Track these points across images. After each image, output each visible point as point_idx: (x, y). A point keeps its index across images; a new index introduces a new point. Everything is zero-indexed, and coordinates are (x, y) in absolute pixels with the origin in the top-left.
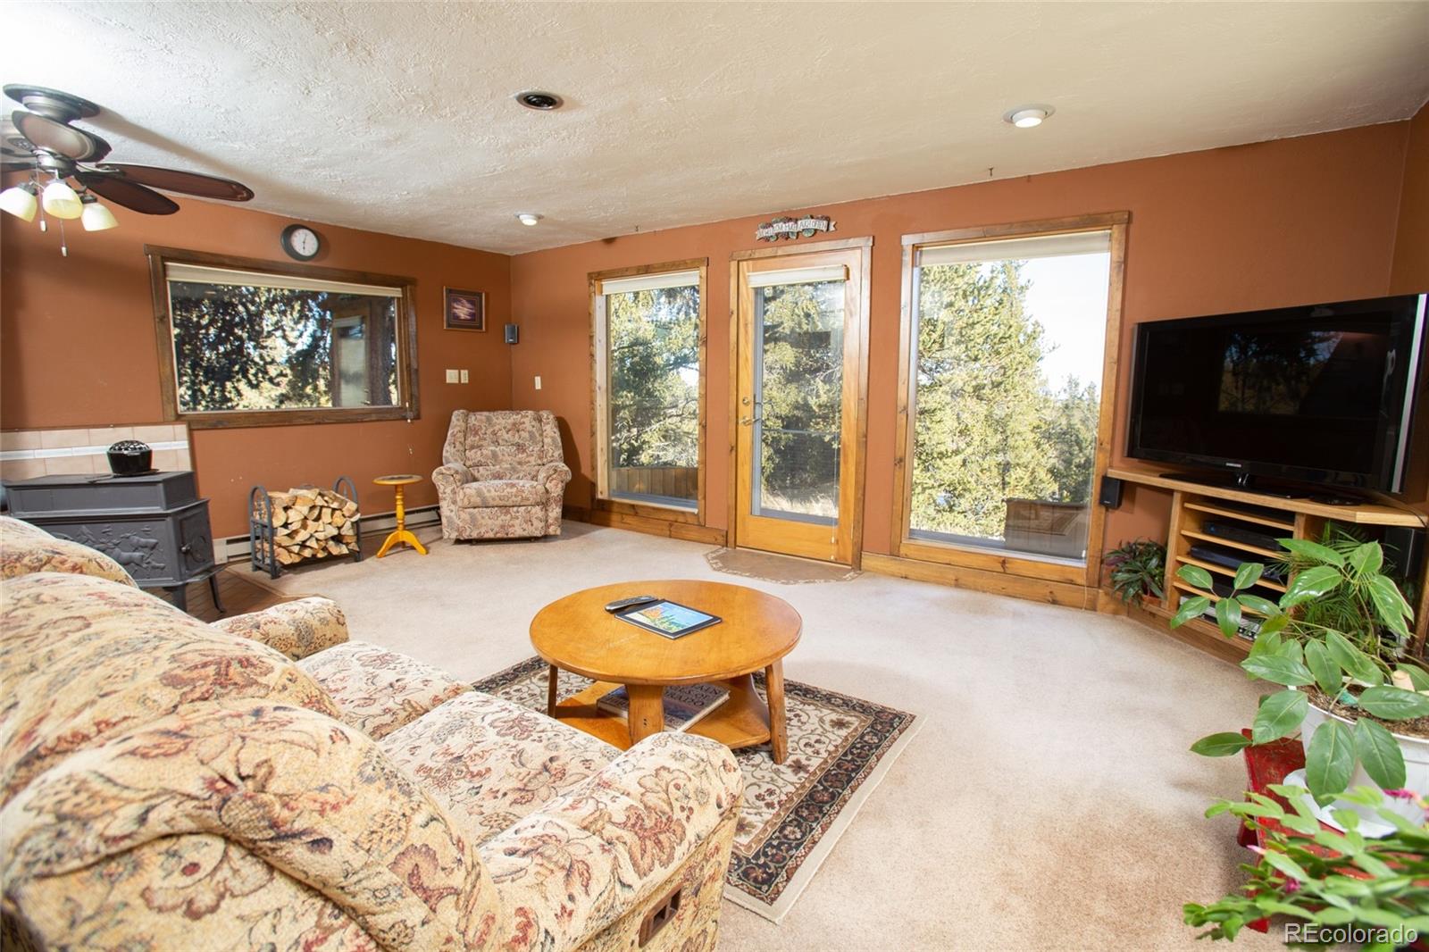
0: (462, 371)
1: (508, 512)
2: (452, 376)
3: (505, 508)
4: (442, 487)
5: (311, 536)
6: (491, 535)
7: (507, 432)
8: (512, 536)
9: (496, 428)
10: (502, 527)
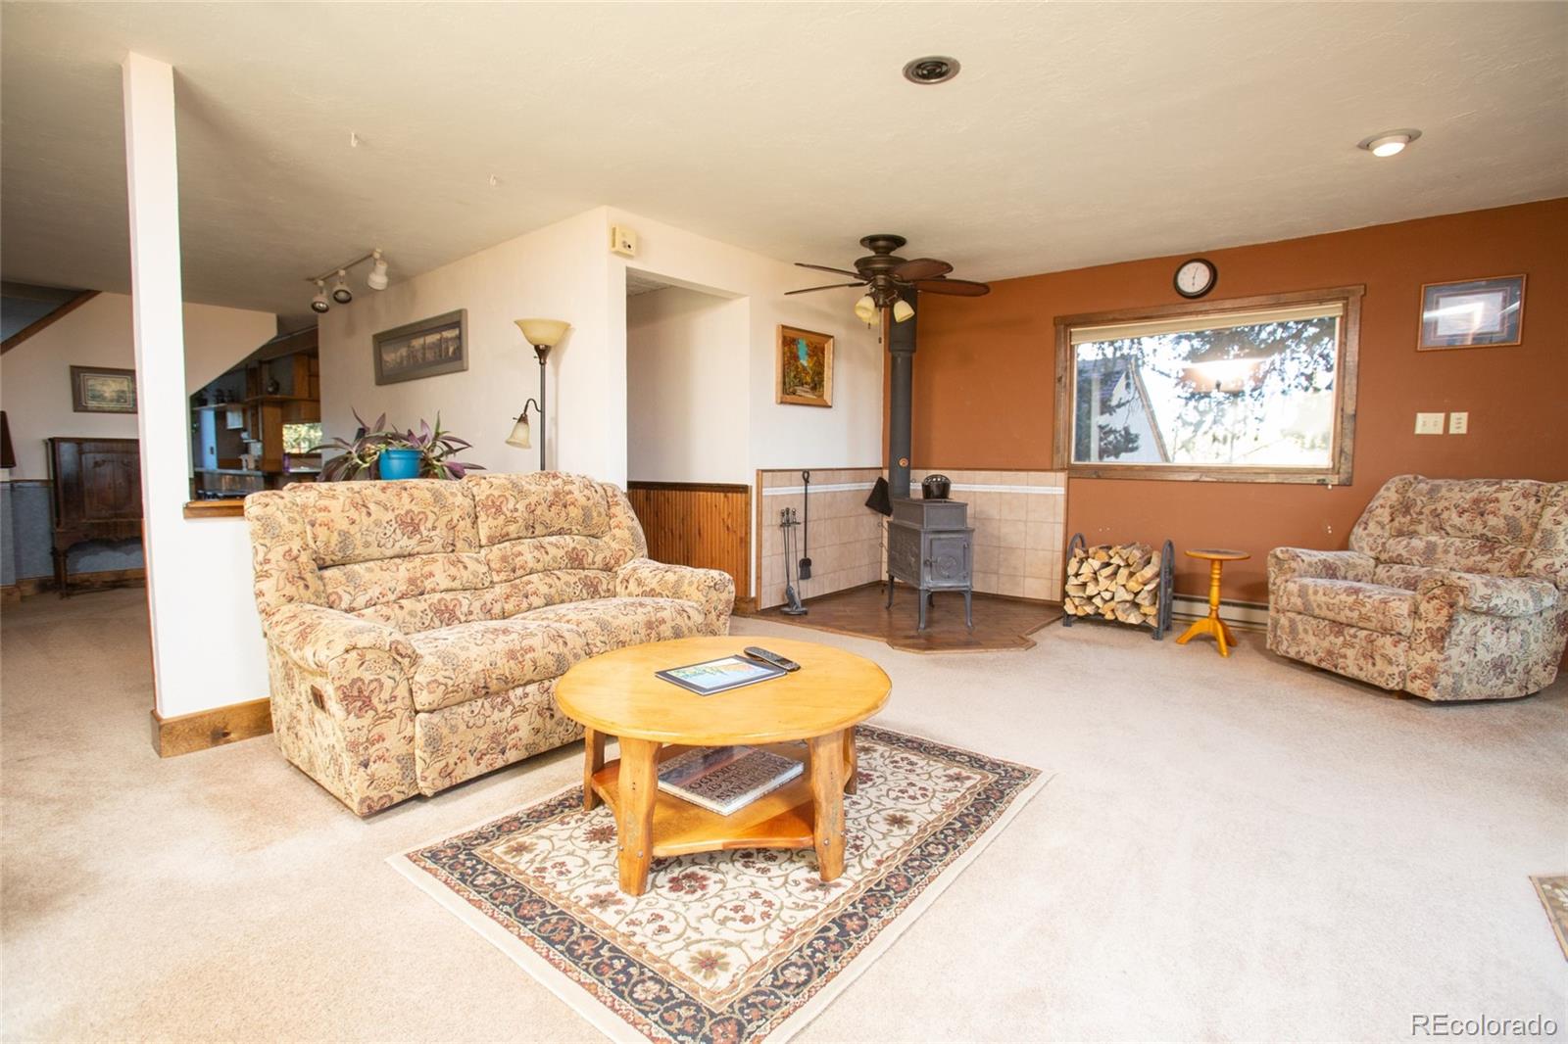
0: (1454, 416)
1: (1340, 633)
2: (1428, 423)
3: (1338, 626)
4: (1273, 575)
5: (1099, 594)
6: (1312, 660)
7: (1461, 514)
8: (1341, 672)
9: (1440, 506)
10: (1330, 653)
